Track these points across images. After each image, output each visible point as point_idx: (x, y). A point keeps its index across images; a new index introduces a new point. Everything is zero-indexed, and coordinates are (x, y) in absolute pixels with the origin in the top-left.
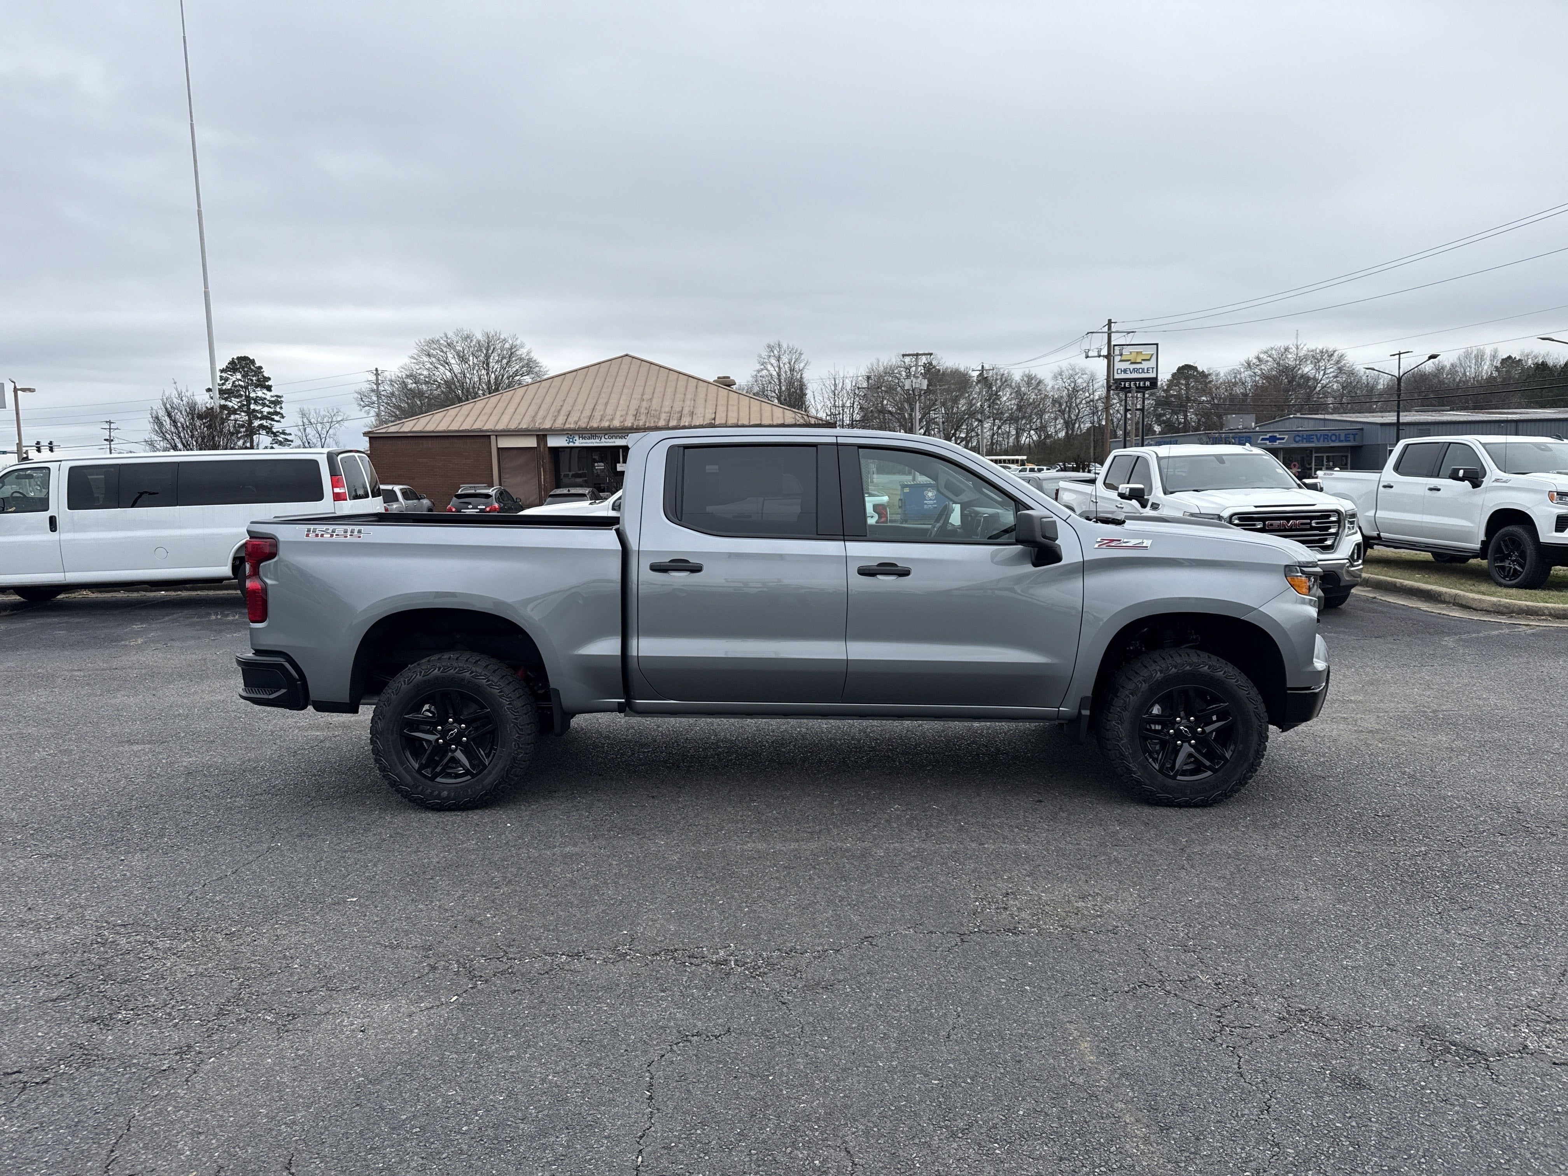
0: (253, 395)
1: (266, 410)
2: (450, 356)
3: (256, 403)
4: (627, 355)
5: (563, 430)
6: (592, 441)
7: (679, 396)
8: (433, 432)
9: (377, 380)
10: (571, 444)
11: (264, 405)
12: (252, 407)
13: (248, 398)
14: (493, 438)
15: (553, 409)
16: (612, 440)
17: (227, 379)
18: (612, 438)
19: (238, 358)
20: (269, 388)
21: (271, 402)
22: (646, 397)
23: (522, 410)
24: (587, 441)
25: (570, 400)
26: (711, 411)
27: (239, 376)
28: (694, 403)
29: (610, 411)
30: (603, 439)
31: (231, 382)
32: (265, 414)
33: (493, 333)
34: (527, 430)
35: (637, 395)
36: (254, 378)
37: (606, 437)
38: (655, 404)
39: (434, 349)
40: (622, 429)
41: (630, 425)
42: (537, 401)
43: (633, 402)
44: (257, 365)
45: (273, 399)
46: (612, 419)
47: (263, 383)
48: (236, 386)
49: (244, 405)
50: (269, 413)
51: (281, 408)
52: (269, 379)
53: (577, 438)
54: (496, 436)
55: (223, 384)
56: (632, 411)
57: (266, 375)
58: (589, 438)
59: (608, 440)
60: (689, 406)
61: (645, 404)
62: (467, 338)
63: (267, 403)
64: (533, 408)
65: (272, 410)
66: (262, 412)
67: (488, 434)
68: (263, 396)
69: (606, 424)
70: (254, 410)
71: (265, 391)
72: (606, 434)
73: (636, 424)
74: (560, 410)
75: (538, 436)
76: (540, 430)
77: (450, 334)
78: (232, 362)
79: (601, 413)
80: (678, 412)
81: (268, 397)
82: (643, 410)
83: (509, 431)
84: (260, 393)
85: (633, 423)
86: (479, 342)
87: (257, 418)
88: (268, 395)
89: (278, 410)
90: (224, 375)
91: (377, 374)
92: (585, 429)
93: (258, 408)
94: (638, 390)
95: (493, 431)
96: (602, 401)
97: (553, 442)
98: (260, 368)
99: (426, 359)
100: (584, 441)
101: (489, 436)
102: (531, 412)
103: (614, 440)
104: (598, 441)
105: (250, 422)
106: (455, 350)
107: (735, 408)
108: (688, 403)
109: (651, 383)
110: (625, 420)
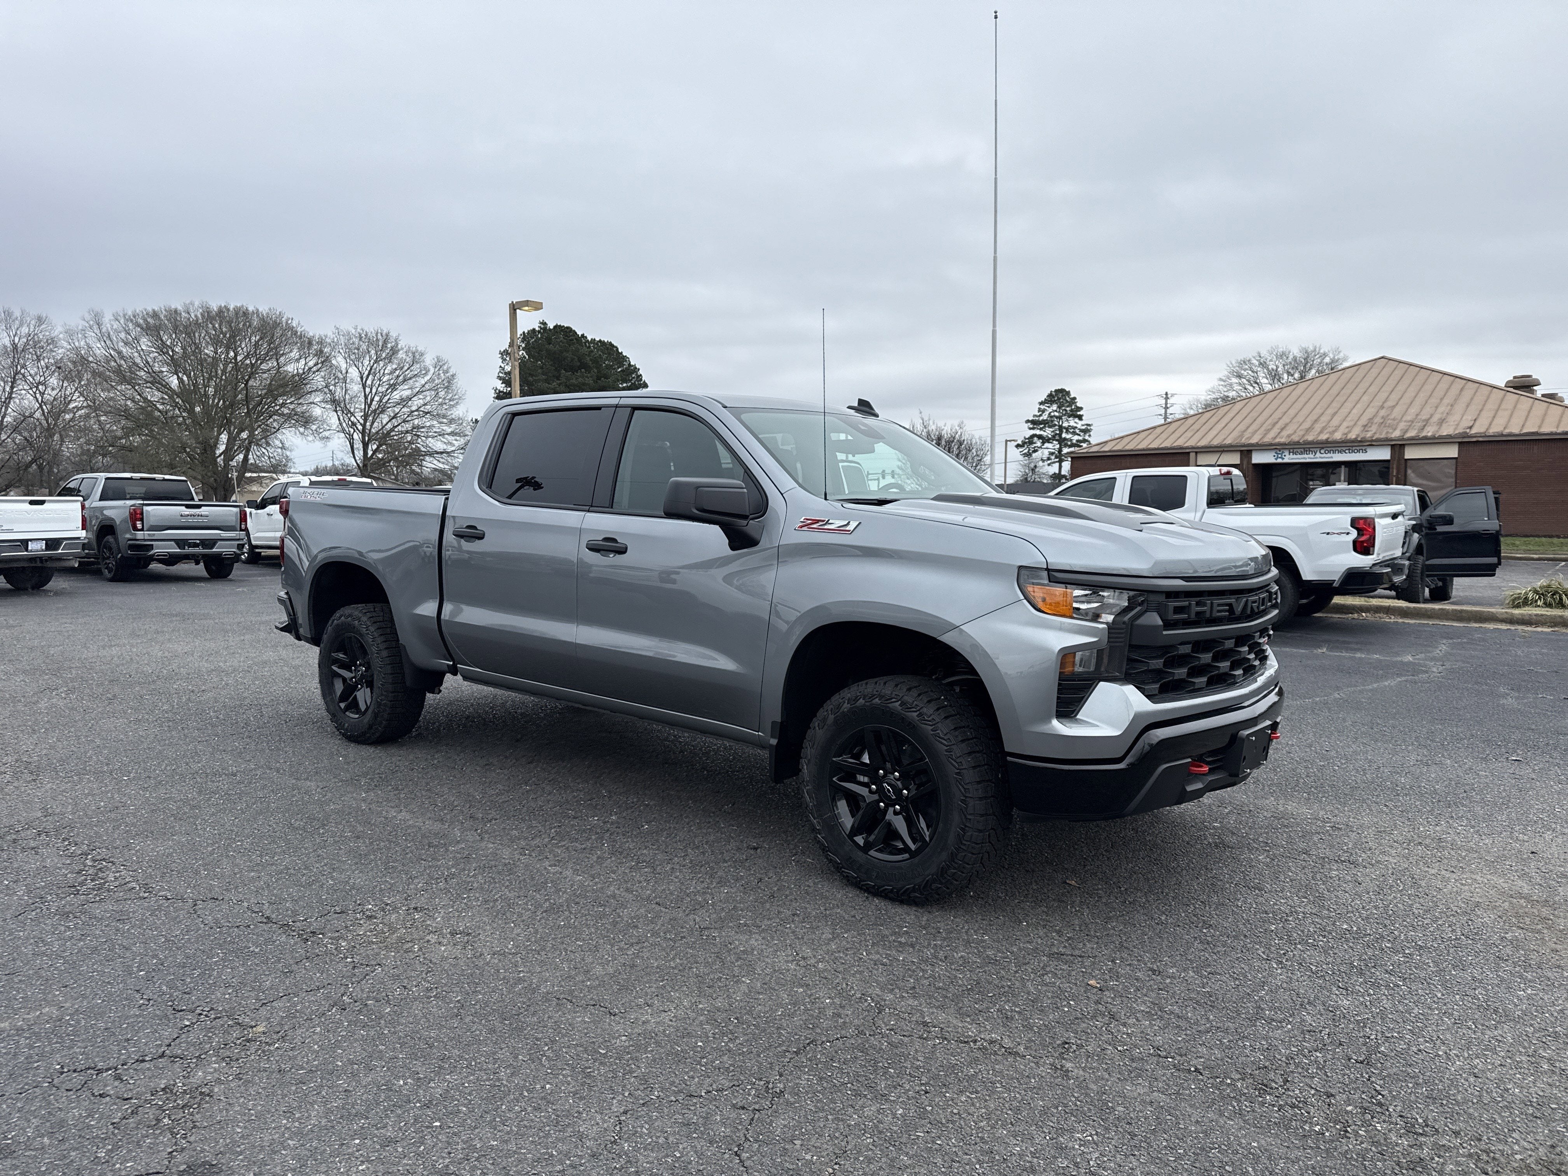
0: (1065, 424)
1: (1076, 438)
2: (1261, 374)
3: (1067, 432)
4: (1382, 358)
5: (1271, 445)
6: (1306, 456)
7: (1434, 401)
8: (1132, 450)
9: (1166, 404)
10: (1279, 461)
11: (1074, 433)
12: (1064, 435)
13: (1061, 428)
14: (1192, 455)
15: (1270, 421)
16: (1329, 455)
17: (1044, 411)
18: (1329, 452)
19: (1056, 391)
20: (1080, 418)
21: (1081, 430)
22: (1390, 403)
23: (1232, 425)
24: (1299, 456)
25: (1292, 412)
26: (1470, 418)
27: (1055, 407)
28: (1451, 410)
29: (1335, 422)
30: (1318, 455)
31: (1047, 413)
32: (1074, 442)
33: (1311, 348)
34: (1230, 446)
35: (1377, 403)
36: (1068, 409)
37: (1322, 451)
38: (1397, 412)
39: (1245, 370)
40: (1343, 442)
41: (1354, 437)
42: (1254, 414)
43: (1369, 410)
44: (1072, 396)
45: (1083, 428)
46: (1334, 432)
47: (1076, 413)
48: (1052, 417)
49: (1056, 434)
50: (1078, 441)
51: (1090, 436)
52: (1081, 408)
53: (1286, 453)
54: (1196, 453)
55: (1040, 415)
56: (1364, 420)
57: (1079, 405)
58: (1301, 453)
59: (1325, 455)
60: (1442, 413)
61: (1383, 413)
62: (1282, 355)
63: (1077, 431)
64: (1248, 421)
65: (1081, 438)
66: (1071, 440)
67: (1187, 451)
68: (1075, 425)
69: (1323, 437)
70: (1065, 439)
71: (1077, 420)
72: (1323, 448)
73: (1362, 436)
74: (1277, 423)
75: (1241, 451)
76: (1244, 446)
77: (1264, 353)
78: (1050, 395)
79: (1324, 425)
80: (1424, 421)
81: (1079, 426)
82: (1378, 420)
83: (1211, 447)
84: (1072, 422)
85: (1358, 435)
86: (1295, 359)
87: (1066, 445)
88: (1079, 424)
89: (1087, 437)
90: (1042, 407)
91: (1167, 398)
92: (1298, 443)
93: (1069, 436)
94: (1383, 396)
95: (1193, 448)
96: (1330, 411)
97: (1258, 458)
98: (1075, 398)
99: (1235, 380)
100: (1295, 456)
101: (1188, 453)
102: (1242, 427)
103: (1331, 455)
104: (1312, 456)
105: (1060, 450)
106: (1268, 369)
107: (1507, 413)
108: (1441, 409)
109: (1401, 388)
110: (1350, 432)
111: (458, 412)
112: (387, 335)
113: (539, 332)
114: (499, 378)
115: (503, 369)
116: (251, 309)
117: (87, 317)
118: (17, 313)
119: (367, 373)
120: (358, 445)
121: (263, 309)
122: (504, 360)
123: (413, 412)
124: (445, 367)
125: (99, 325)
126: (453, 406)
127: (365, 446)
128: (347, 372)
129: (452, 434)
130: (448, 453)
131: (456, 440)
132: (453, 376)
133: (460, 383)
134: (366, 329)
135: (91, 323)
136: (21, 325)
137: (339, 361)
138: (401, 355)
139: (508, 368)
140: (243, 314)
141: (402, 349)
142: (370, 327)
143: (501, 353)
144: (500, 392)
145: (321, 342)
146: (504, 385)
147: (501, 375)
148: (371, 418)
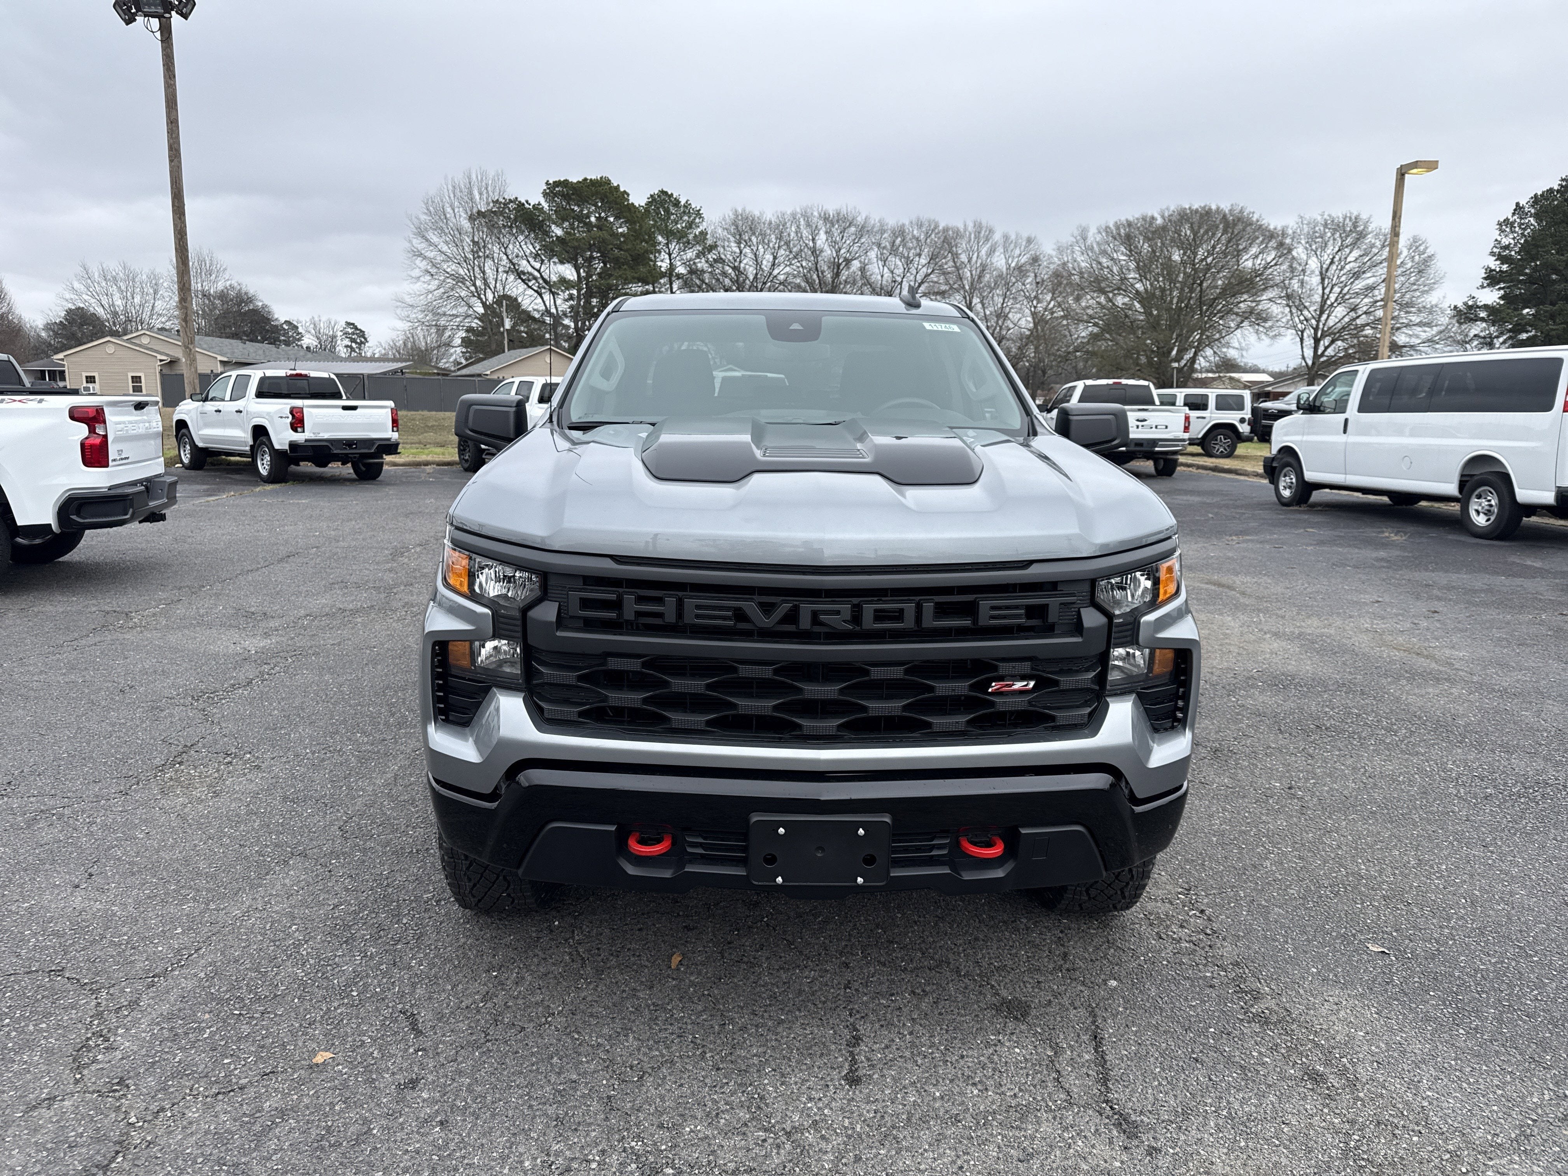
111: (1432, 299)
112: (1356, 218)
113: (1558, 191)
114: (1492, 254)
115: (1500, 242)
116: (1214, 207)
117: (1076, 233)
118: (1013, 237)
119: (1328, 262)
120: (1309, 342)
121: (1225, 207)
122: (1502, 231)
123: (1376, 302)
124: (1422, 248)
125: (1085, 239)
126: (1427, 292)
127: (1317, 341)
128: (1307, 264)
129: (1420, 324)
130: (1412, 346)
131: (1425, 332)
132: (1429, 257)
133: (1440, 265)
134: (1334, 215)
135: (1079, 238)
136: (1016, 247)
137: (1299, 252)
138: (1370, 239)
139: (1505, 241)
140: (1206, 214)
141: (1372, 232)
142: (1338, 212)
143: (1500, 224)
144: (1491, 270)
145: (1284, 234)
146: (1498, 262)
147: (1495, 250)
148: (1327, 312)
